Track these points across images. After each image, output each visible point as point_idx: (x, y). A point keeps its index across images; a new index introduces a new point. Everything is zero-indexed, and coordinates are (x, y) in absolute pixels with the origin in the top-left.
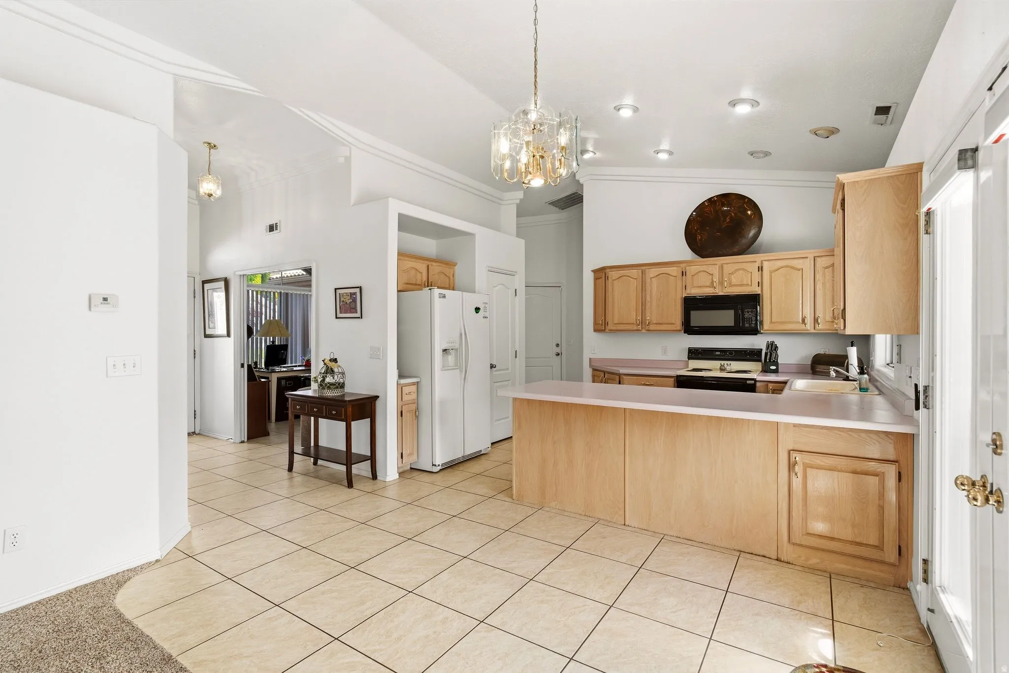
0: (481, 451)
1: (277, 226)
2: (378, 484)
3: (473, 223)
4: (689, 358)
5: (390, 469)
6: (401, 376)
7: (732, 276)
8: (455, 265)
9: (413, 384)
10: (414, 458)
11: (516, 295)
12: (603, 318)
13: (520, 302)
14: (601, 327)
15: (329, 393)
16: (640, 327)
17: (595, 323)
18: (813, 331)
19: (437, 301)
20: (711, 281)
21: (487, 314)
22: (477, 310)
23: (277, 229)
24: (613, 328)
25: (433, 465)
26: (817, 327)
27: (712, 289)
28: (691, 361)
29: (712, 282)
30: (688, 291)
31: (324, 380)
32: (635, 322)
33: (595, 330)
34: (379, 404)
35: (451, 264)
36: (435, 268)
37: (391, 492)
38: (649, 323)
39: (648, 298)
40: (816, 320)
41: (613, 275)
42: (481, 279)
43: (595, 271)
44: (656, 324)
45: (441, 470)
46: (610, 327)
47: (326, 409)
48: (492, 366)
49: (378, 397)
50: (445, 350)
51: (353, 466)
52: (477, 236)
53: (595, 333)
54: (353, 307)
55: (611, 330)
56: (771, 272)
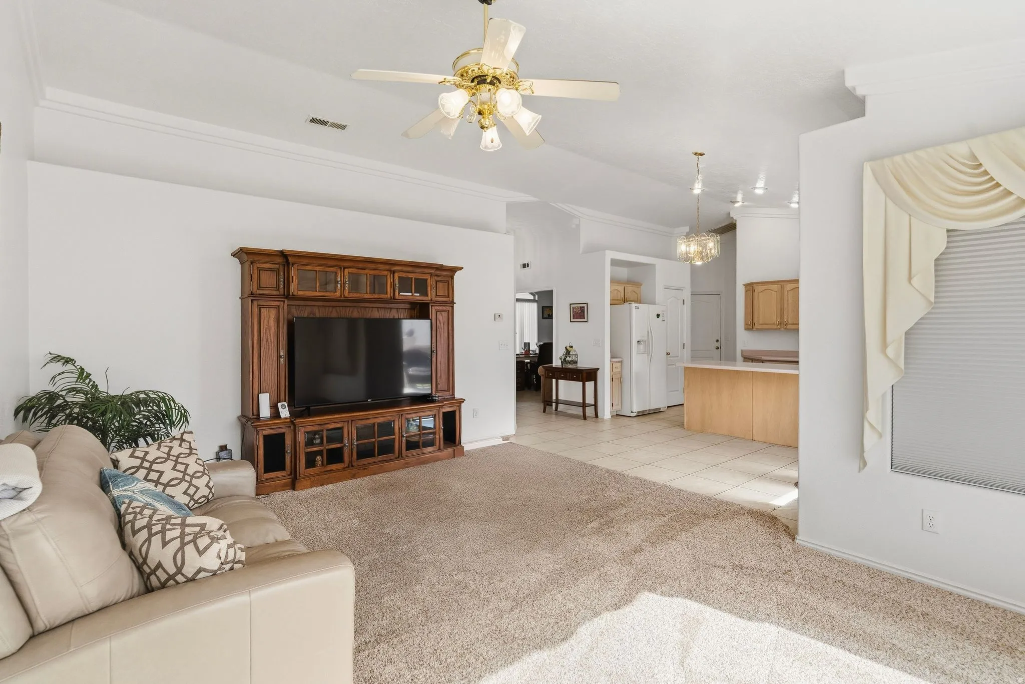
0: (660, 409)
1: (528, 265)
2: (599, 420)
3: (654, 257)
5: (606, 412)
6: (612, 357)
8: (641, 285)
9: (619, 362)
10: (619, 407)
11: (684, 304)
12: (751, 320)
13: (687, 310)
14: (750, 326)
15: (570, 366)
16: (779, 327)
17: (746, 324)
19: (634, 311)
21: (664, 319)
22: (658, 316)
23: (528, 266)
24: (758, 327)
25: (631, 412)
31: (565, 359)
32: (776, 323)
33: (745, 329)
34: (599, 373)
35: (638, 284)
36: (629, 288)
37: (607, 426)
38: (786, 324)
39: (786, 306)
41: (758, 289)
42: (660, 294)
43: (746, 285)
44: (792, 324)
45: (636, 416)
46: (757, 326)
47: (569, 375)
48: (667, 354)
49: (598, 369)
50: (638, 342)
51: (586, 408)
52: (657, 266)
53: (746, 331)
54: (582, 315)
55: (757, 329)
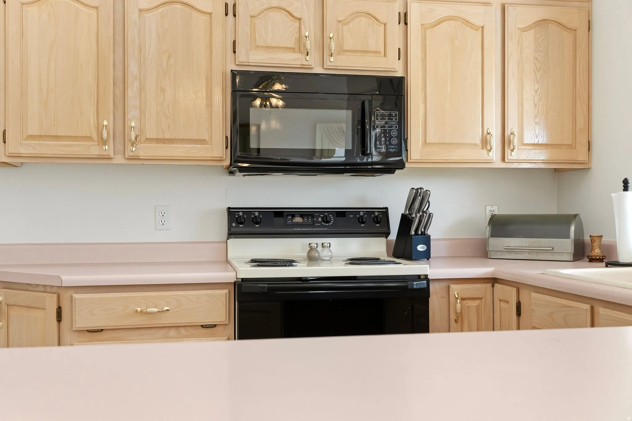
4: (231, 234)
7: (345, 27)
16: (108, 149)
18: (500, 165)
20: (297, 35)
24: (23, 151)
26: (510, 156)
27: (298, 55)
28: (232, 242)
29: (300, 39)
30: (242, 57)
32: (95, 135)
38: (136, 139)
40: (505, 142)
56: (424, 28)
